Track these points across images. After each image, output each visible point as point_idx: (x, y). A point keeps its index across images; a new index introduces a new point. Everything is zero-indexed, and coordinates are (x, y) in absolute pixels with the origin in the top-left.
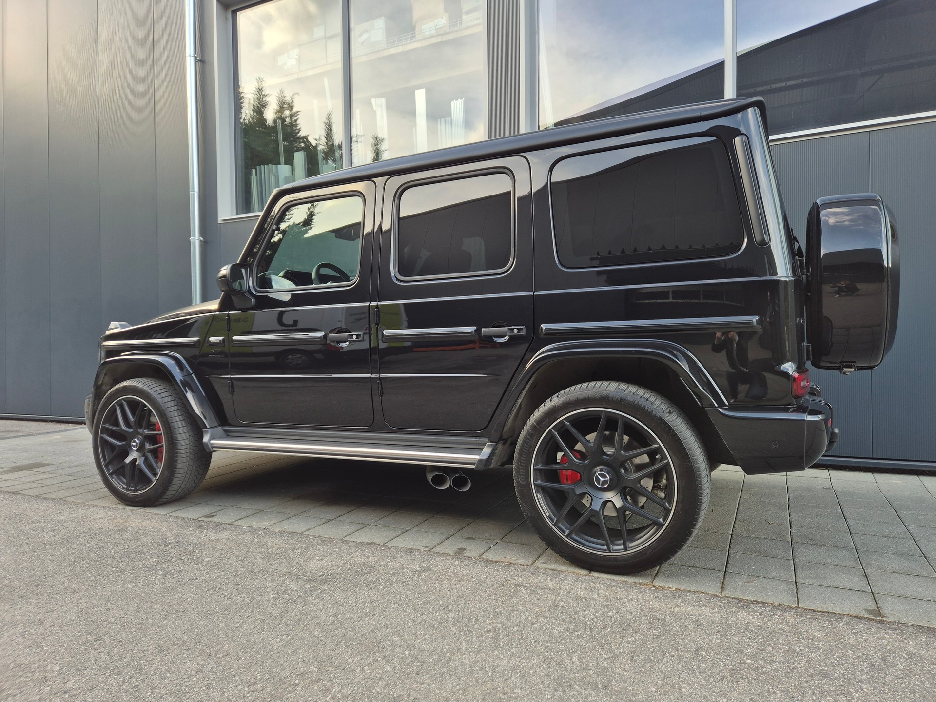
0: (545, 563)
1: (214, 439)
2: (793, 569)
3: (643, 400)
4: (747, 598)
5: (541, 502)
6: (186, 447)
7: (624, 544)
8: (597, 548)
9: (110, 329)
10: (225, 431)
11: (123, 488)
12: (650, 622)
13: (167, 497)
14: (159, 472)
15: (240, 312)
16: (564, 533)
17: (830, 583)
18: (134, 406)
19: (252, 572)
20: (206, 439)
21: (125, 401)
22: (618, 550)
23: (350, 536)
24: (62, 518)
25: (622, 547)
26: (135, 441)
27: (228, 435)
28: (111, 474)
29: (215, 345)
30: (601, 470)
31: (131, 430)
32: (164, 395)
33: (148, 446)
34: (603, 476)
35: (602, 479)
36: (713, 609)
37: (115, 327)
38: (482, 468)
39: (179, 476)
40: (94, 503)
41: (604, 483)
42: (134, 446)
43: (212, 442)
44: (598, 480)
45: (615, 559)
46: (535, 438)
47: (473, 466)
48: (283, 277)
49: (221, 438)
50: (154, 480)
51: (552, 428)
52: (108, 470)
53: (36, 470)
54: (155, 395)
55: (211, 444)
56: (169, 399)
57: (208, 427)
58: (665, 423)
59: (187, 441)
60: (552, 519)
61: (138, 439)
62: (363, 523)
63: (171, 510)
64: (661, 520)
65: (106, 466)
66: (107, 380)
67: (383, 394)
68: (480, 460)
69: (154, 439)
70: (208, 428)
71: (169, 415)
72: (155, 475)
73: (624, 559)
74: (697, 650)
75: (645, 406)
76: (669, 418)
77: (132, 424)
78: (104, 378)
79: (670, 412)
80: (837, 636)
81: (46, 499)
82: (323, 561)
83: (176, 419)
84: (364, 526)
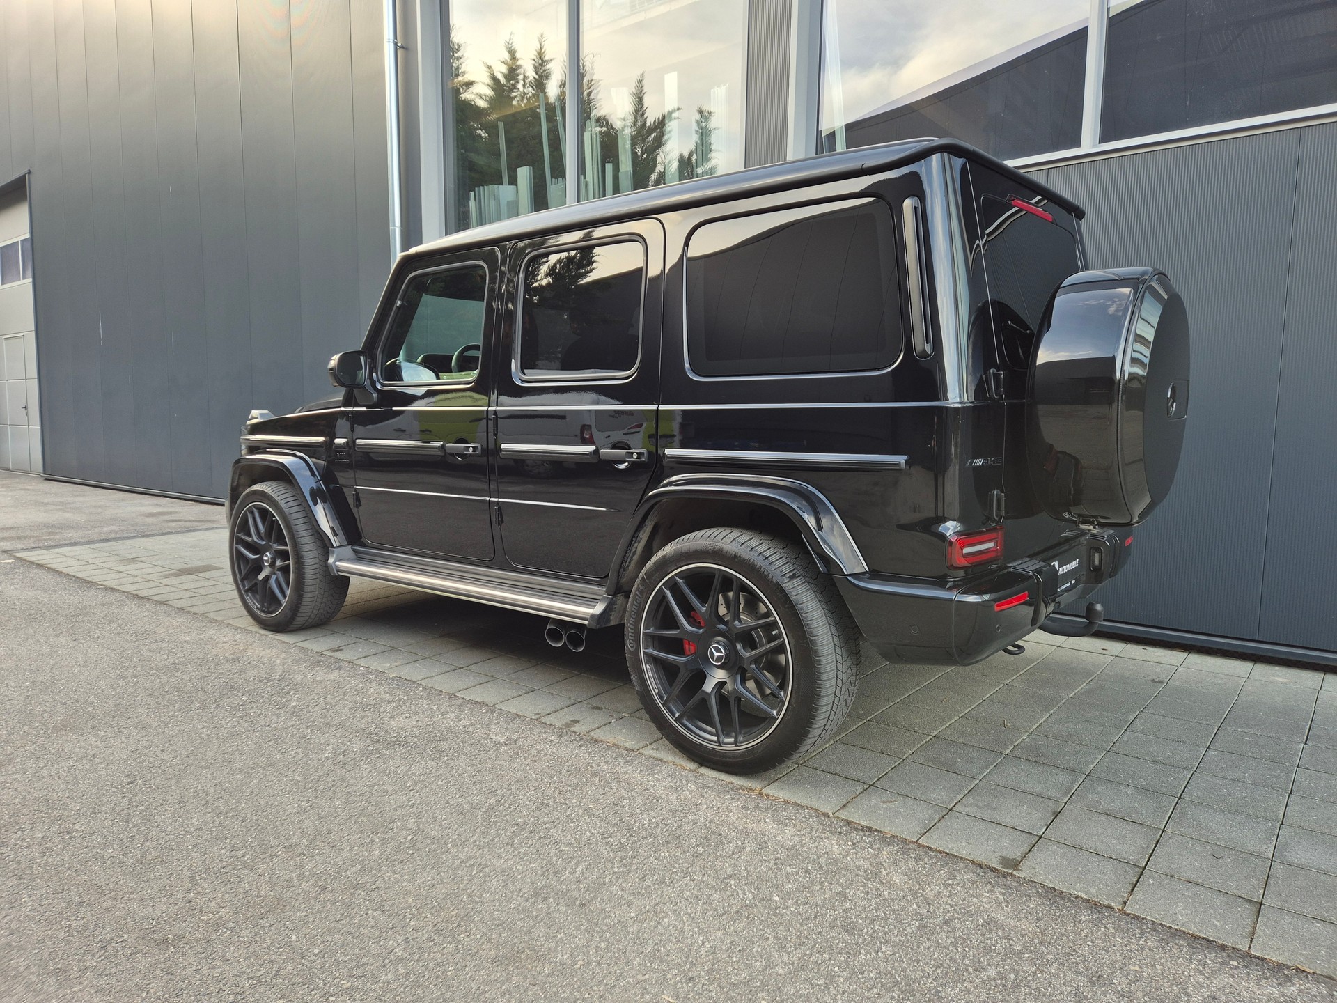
0: (657, 749)
1: (340, 560)
2: (966, 792)
3: (761, 558)
4: (862, 823)
5: (651, 675)
6: (314, 567)
7: (736, 738)
8: (707, 737)
9: (250, 420)
10: (355, 551)
11: (257, 608)
12: (705, 838)
13: (298, 623)
14: (288, 593)
15: (364, 409)
16: (674, 715)
17: (995, 816)
18: (264, 513)
19: (328, 724)
20: (331, 560)
21: (256, 508)
22: (728, 745)
23: (465, 691)
24: (188, 638)
25: (732, 740)
26: (267, 556)
27: (359, 558)
28: (246, 591)
29: (339, 446)
30: (718, 643)
31: (264, 543)
32: (291, 504)
33: (279, 563)
34: (718, 650)
35: (717, 654)
36: (799, 831)
37: (257, 416)
38: (594, 626)
39: (307, 600)
40: (231, 623)
41: (719, 659)
42: (266, 561)
43: (337, 563)
44: (712, 655)
45: (724, 754)
46: (645, 594)
47: (586, 622)
48: (421, 364)
49: (349, 560)
50: (284, 602)
51: (663, 584)
52: (244, 586)
53: (201, 575)
54: (282, 504)
55: (337, 566)
56: (296, 509)
57: (335, 545)
58: (782, 590)
59: (316, 560)
60: (661, 697)
61: (270, 554)
62: (492, 676)
63: (303, 638)
64: (775, 712)
65: (242, 581)
66: (243, 480)
67: (503, 522)
68: (592, 616)
69: (284, 555)
70: (335, 547)
71: (295, 528)
72: (285, 597)
73: (733, 756)
74: (729, 877)
75: (761, 566)
76: (788, 584)
77: (263, 535)
78: (239, 478)
79: (793, 577)
80: (920, 885)
81: (188, 612)
82: (410, 719)
83: (302, 534)
84: (491, 678)
